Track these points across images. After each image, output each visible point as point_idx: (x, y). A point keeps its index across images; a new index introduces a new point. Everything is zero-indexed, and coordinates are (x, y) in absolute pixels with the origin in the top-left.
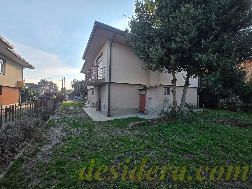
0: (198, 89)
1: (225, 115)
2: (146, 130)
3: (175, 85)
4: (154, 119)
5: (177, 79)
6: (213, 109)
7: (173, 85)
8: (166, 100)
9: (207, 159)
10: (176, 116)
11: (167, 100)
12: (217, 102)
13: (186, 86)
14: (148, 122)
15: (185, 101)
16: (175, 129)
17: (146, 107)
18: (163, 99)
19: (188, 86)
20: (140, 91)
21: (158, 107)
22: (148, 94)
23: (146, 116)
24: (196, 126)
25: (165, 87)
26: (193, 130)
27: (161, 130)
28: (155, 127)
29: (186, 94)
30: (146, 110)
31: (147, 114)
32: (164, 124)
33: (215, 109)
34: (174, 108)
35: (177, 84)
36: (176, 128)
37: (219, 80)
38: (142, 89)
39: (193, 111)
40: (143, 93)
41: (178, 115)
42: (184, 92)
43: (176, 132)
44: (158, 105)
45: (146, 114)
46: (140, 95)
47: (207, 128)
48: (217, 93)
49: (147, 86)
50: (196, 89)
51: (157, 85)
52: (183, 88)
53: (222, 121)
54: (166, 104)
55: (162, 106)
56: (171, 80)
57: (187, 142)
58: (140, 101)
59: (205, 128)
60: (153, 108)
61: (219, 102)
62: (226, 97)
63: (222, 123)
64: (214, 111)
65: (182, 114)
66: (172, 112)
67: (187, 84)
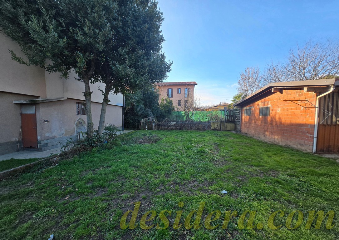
0: (124, 108)
1: (143, 135)
2: (31, 179)
3: (89, 100)
4: (53, 156)
5: (93, 92)
6: (136, 130)
7: (86, 99)
8: (80, 123)
9: (120, 185)
10: (91, 144)
11: (83, 122)
12: (139, 122)
13: (105, 103)
14: (39, 163)
15: (104, 122)
16: (88, 162)
17: (39, 138)
18: (75, 122)
19: (107, 103)
20: (21, 107)
21: (65, 135)
22: (42, 113)
23: (40, 152)
24: (116, 151)
25: (77, 103)
26: (112, 157)
27: (64, 170)
28: (53, 168)
29: (105, 113)
30: (37, 142)
31: (41, 149)
32: (71, 160)
33: (138, 130)
34: (89, 133)
35: (93, 99)
36: (91, 159)
37: (141, 100)
38: (25, 102)
39: (116, 135)
40: (30, 111)
41: (94, 142)
42: (103, 110)
43: (90, 165)
44: (66, 131)
45: (39, 150)
46: (21, 114)
47: (126, 151)
48: (139, 113)
49: (40, 99)
50: (121, 108)
51: (62, 98)
52: (102, 104)
53: (141, 140)
54: (80, 128)
55: (74, 132)
56: (83, 92)
57: (102, 175)
58: (22, 127)
59: (125, 151)
60: (55, 136)
61: (141, 122)
62: (146, 117)
63: (141, 142)
64: (137, 131)
65: (101, 139)
66: (88, 139)
67: (106, 100)
